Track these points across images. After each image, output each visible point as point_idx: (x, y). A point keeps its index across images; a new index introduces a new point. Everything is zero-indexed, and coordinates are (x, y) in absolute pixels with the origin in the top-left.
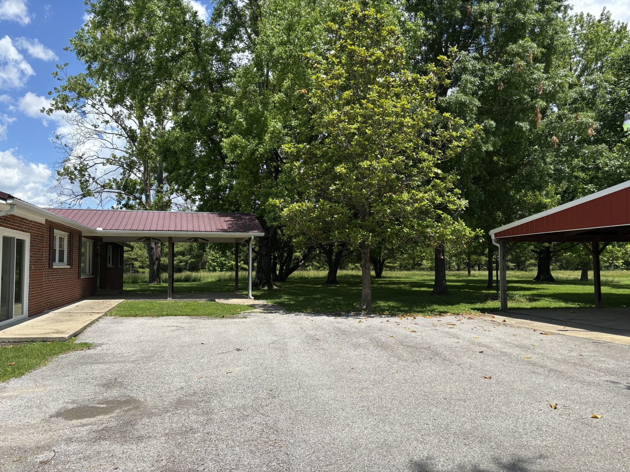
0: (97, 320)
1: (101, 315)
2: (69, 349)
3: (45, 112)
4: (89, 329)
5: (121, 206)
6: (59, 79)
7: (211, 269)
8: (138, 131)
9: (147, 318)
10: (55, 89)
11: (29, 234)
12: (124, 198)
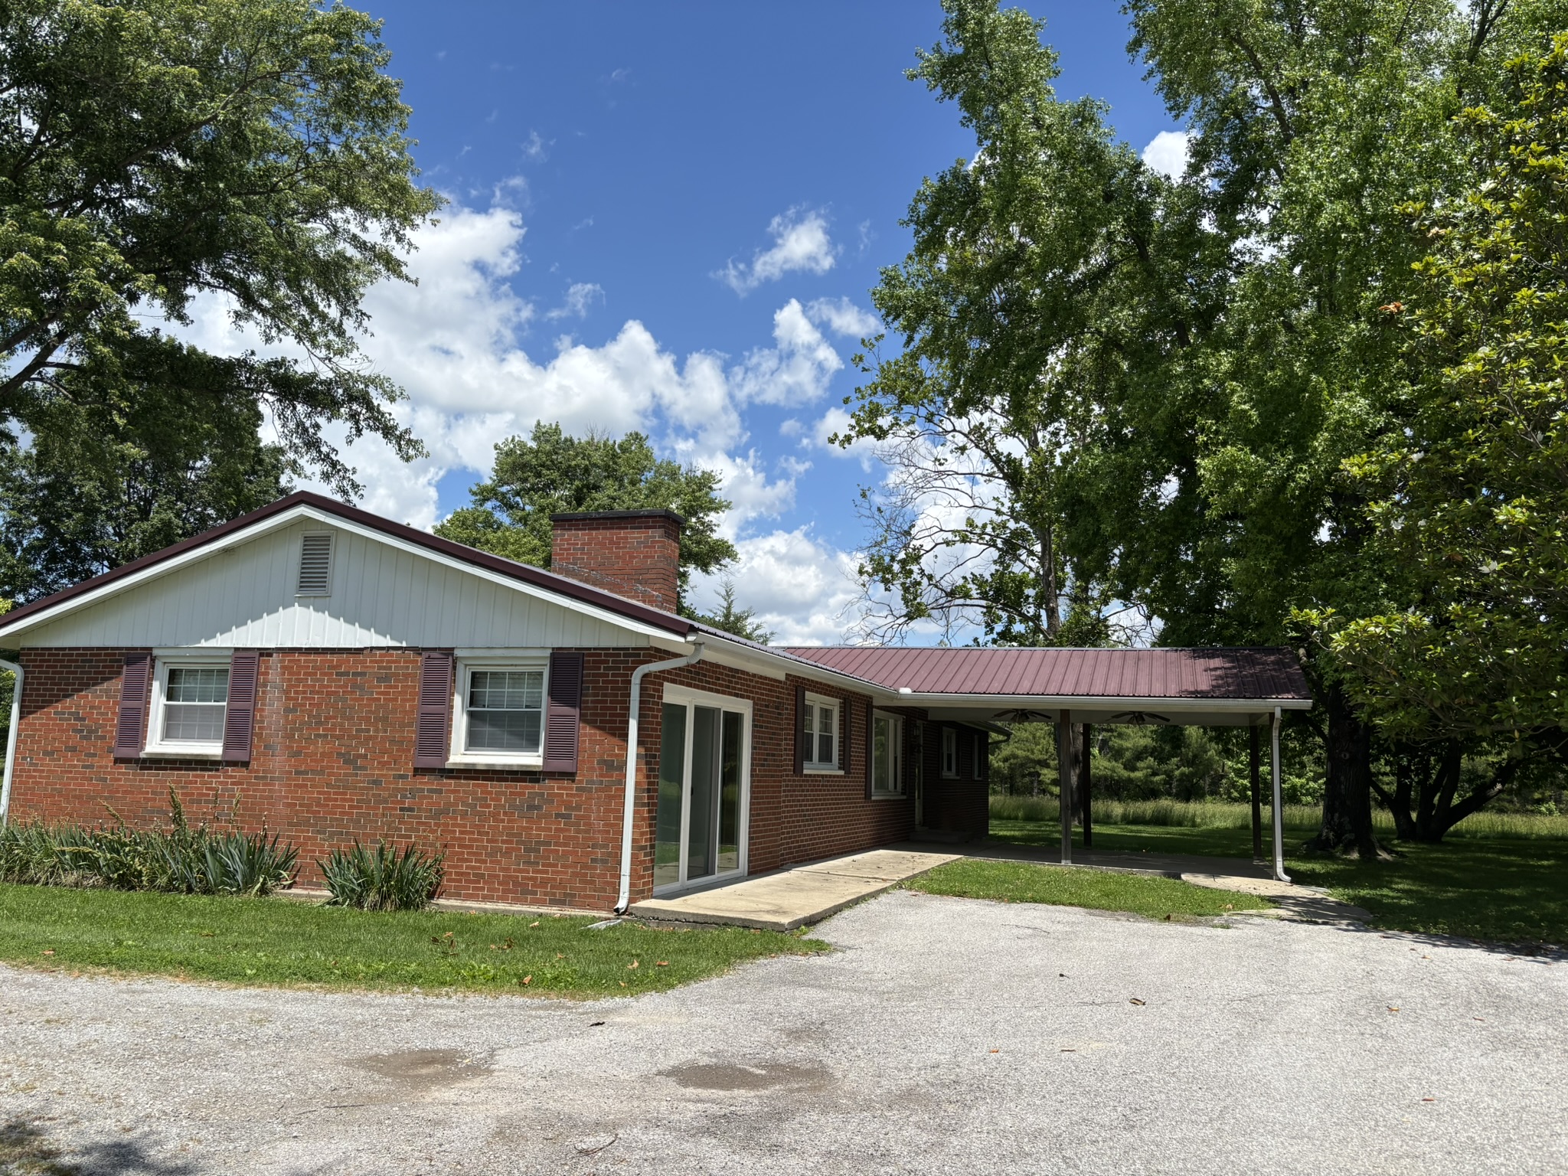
0: (874, 895)
1: (888, 884)
2: (781, 950)
3: (837, 443)
4: (846, 913)
5: (995, 636)
6: (864, 370)
7: (1235, 794)
8: (1026, 463)
9: (987, 902)
10: (858, 390)
11: (750, 702)
12: (1000, 618)
